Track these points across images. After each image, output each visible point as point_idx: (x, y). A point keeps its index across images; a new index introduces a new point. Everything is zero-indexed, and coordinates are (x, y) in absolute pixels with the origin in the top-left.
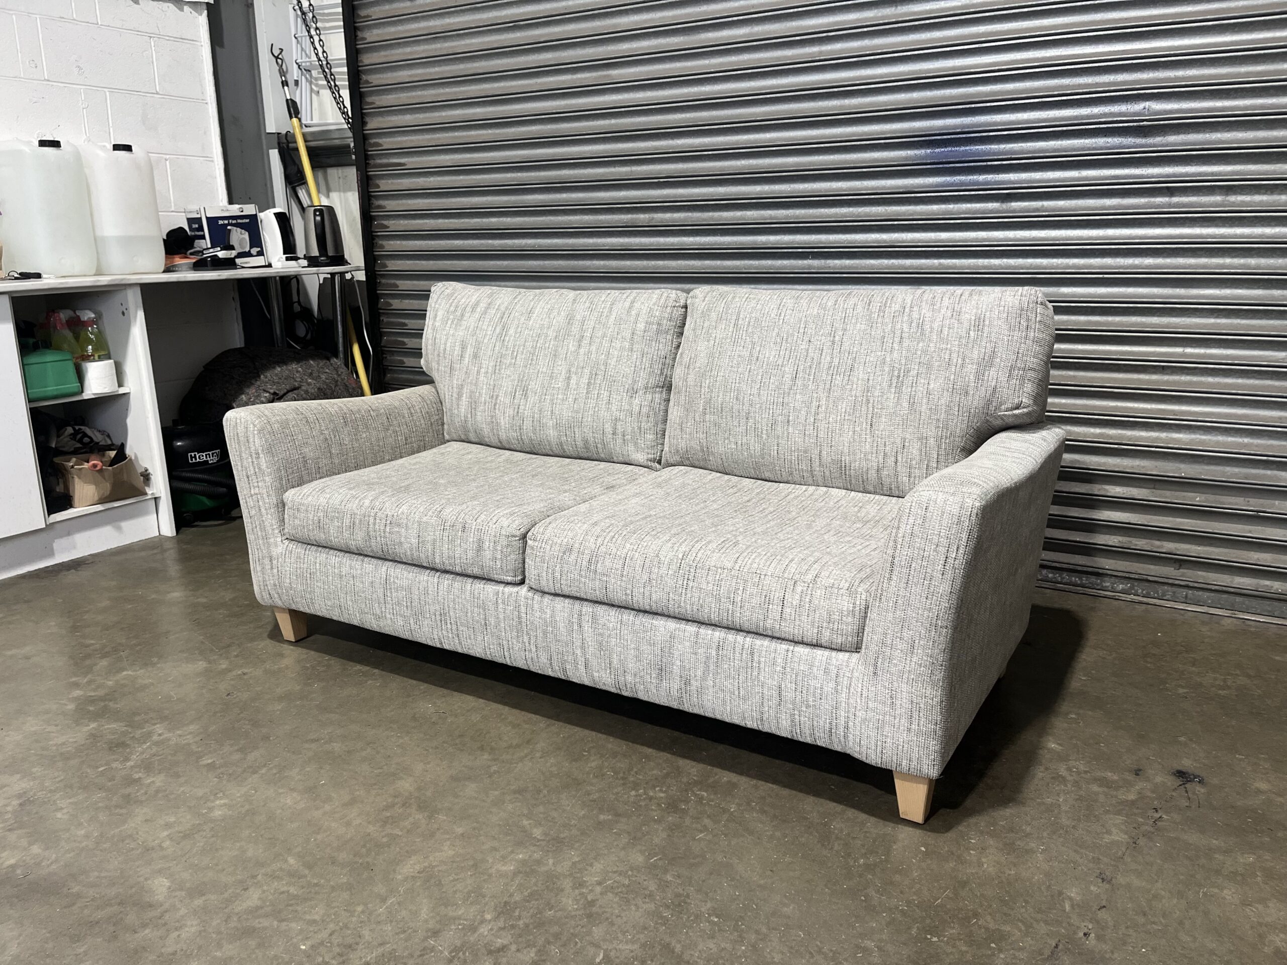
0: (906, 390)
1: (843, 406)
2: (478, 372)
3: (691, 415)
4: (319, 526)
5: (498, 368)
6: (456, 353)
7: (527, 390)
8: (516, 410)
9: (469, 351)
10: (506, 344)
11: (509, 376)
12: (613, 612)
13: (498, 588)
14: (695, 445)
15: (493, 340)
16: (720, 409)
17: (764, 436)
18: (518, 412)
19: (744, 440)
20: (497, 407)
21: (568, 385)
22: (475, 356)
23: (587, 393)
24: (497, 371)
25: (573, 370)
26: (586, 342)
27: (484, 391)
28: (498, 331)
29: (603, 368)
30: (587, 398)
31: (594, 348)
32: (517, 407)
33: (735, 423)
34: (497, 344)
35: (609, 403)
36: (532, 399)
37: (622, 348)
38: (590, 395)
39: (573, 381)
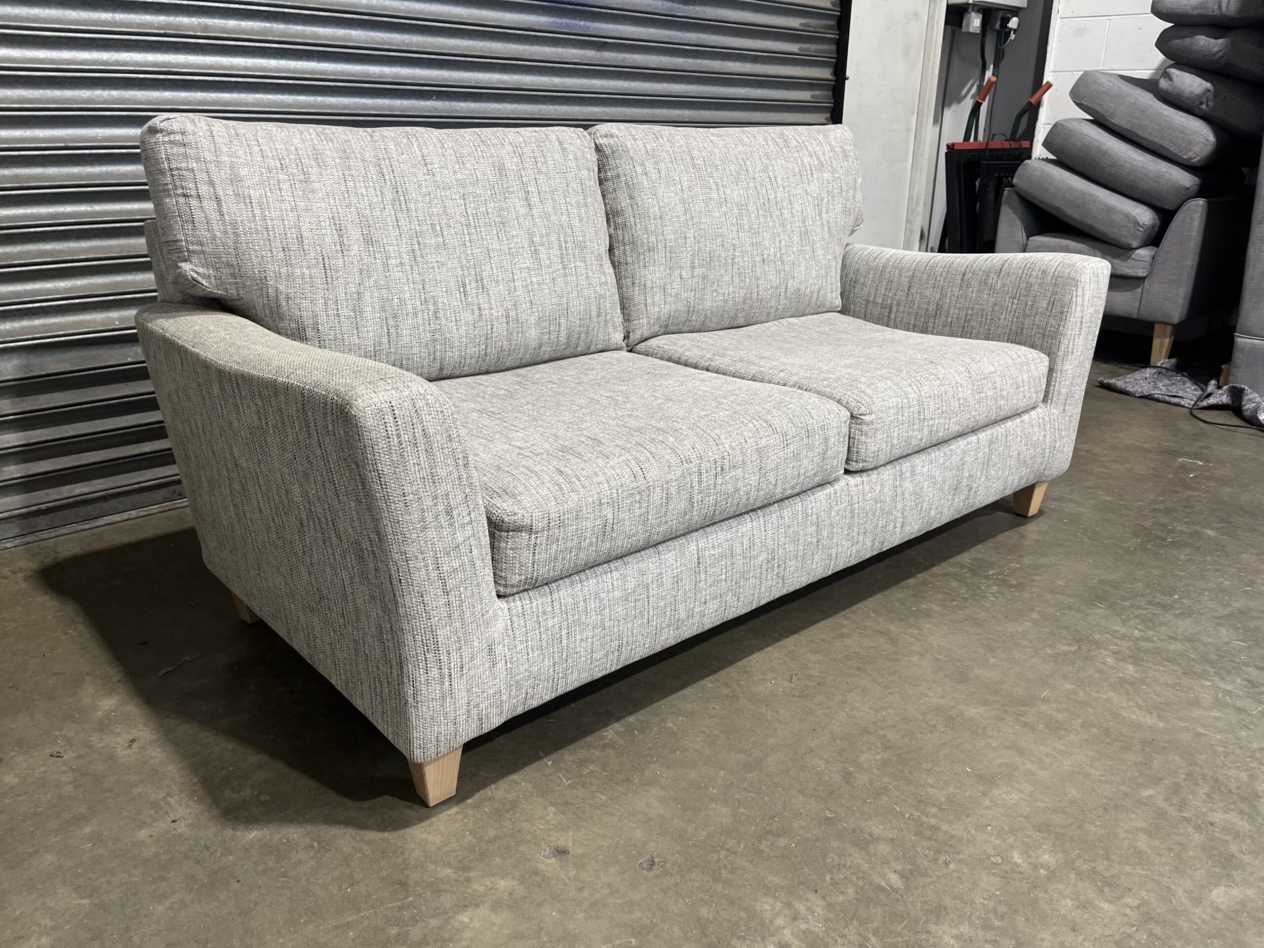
0: (824, 216)
1: (796, 239)
2: (386, 266)
3: (677, 273)
4: (605, 530)
5: (418, 253)
6: (328, 240)
7: (482, 280)
8: (477, 312)
9: (354, 235)
10: (414, 214)
11: (443, 264)
12: (923, 456)
13: (828, 491)
14: (681, 307)
15: (389, 210)
16: (708, 259)
17: (747, 280)
18: (481, 315)
19: (731, 289)
20: (441, 315)
21: (538, 260)
22: (368, 240)
23: (564, 268)
24: (419, 260)
25: (537, 239)
26: (535, 200)
27: (407, 295)
28: (389, 196)
29: (569, 231)
30: (566, 275)
31: (549, 208)
32: (475, 308)
33: (723, 272)
34: (399, 214)
35: (588, 278)
36: (497, 291)
37: (578, 206)
38: (567, 271)
39: (544, 256)
